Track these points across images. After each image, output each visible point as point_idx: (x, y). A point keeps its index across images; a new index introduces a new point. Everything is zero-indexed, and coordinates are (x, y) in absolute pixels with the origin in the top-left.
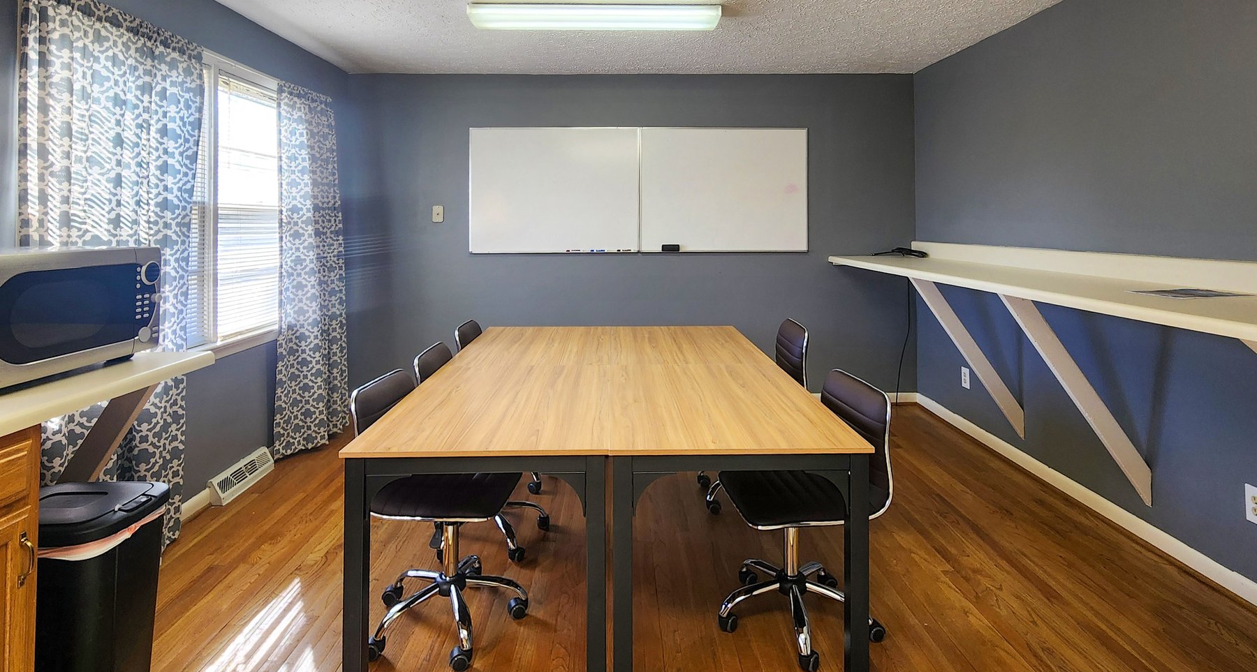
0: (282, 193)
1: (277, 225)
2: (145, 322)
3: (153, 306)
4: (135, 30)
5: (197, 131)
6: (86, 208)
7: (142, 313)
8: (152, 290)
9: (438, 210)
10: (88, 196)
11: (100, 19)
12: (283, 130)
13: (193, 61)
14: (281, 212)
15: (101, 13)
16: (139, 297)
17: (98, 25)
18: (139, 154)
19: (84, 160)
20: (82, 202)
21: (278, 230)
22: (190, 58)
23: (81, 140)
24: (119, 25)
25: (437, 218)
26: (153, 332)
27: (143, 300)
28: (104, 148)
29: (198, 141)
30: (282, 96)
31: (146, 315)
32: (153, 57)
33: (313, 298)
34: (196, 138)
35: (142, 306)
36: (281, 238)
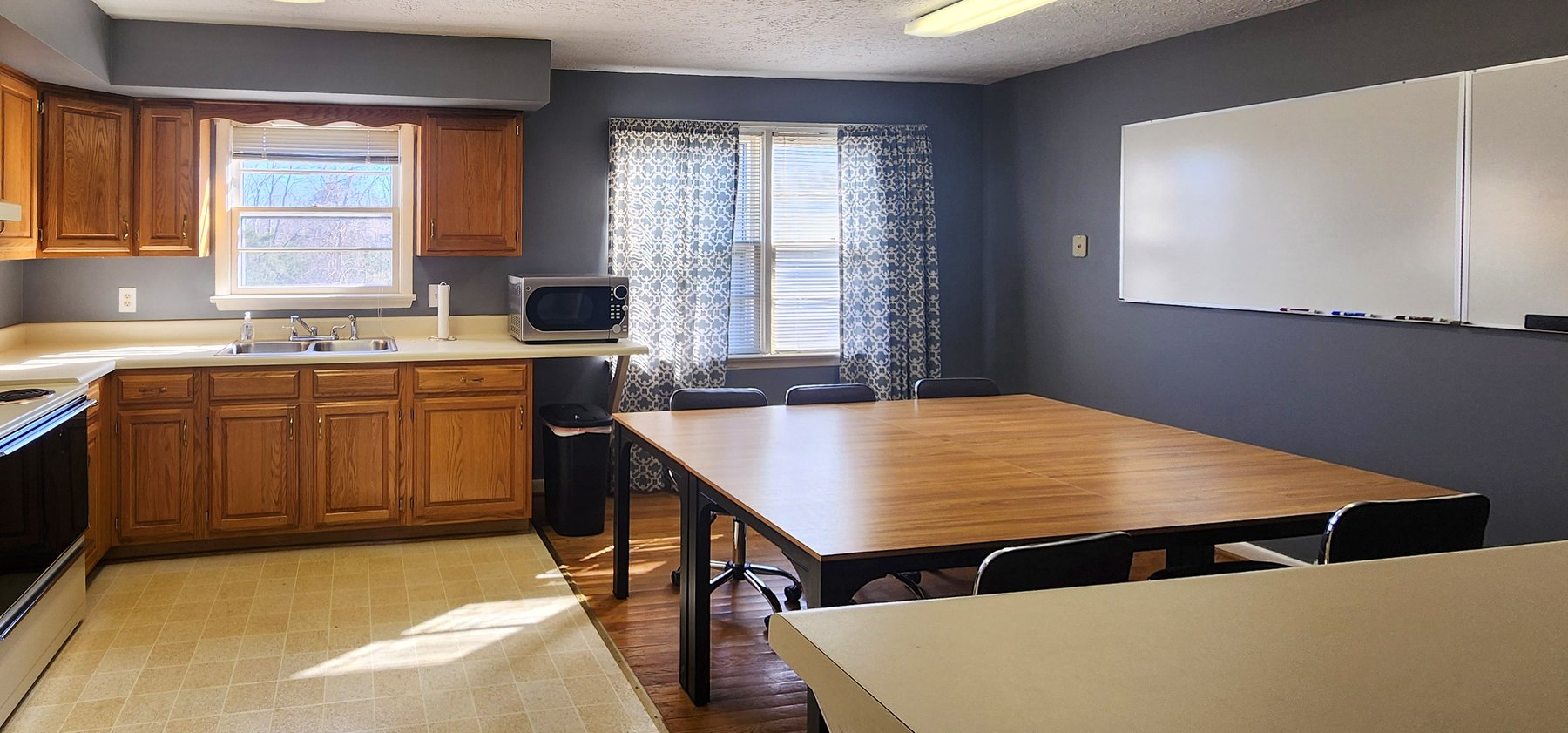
0: (842, 230)
1: (838, 260)
2: (618, 322)
3: (623, 314)
4: (675, 130)
5: (734, 189)
6: (642, 250)
7: (615, 316)
8: (623, 303)
9: (1079, 240)
10: (643, 243)
11: (649, 131)
12: (843, 171)
13: (730, 136)
14: (842, 248)
15: (649, 127)
16: (613, 306)
17: (648, 135)
18: (678, 212)
19: (639, 221)
20: (639, 247)
21: (838, 265)
22: (726, 135)
23: (637, 209)
24: (661, 130)
25: (1079, 252)
26: (622, 329)
27: (615, 308)
28: (651, 212)
29: (735, 197)
30: (843, 140)
31: (618, 317)
32: (689, 144)
33: (881, 331)
34: (733, 195)
35: (615, 312)
36: (842, 272)
